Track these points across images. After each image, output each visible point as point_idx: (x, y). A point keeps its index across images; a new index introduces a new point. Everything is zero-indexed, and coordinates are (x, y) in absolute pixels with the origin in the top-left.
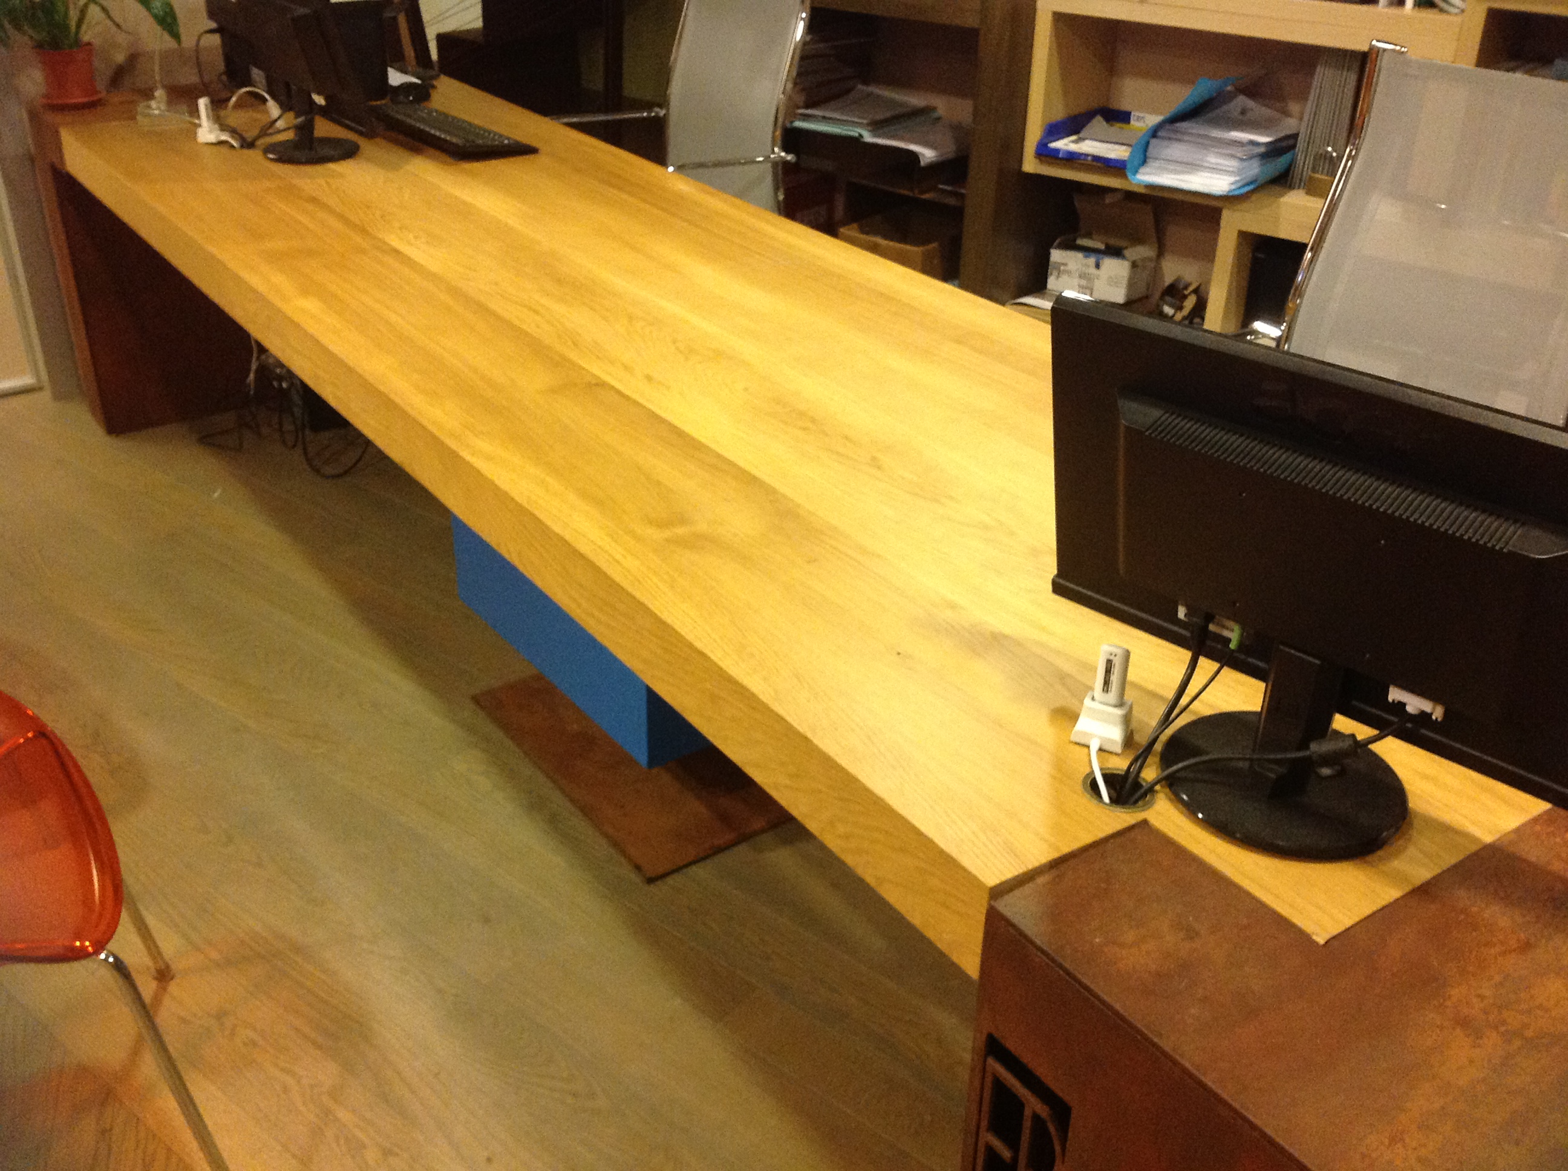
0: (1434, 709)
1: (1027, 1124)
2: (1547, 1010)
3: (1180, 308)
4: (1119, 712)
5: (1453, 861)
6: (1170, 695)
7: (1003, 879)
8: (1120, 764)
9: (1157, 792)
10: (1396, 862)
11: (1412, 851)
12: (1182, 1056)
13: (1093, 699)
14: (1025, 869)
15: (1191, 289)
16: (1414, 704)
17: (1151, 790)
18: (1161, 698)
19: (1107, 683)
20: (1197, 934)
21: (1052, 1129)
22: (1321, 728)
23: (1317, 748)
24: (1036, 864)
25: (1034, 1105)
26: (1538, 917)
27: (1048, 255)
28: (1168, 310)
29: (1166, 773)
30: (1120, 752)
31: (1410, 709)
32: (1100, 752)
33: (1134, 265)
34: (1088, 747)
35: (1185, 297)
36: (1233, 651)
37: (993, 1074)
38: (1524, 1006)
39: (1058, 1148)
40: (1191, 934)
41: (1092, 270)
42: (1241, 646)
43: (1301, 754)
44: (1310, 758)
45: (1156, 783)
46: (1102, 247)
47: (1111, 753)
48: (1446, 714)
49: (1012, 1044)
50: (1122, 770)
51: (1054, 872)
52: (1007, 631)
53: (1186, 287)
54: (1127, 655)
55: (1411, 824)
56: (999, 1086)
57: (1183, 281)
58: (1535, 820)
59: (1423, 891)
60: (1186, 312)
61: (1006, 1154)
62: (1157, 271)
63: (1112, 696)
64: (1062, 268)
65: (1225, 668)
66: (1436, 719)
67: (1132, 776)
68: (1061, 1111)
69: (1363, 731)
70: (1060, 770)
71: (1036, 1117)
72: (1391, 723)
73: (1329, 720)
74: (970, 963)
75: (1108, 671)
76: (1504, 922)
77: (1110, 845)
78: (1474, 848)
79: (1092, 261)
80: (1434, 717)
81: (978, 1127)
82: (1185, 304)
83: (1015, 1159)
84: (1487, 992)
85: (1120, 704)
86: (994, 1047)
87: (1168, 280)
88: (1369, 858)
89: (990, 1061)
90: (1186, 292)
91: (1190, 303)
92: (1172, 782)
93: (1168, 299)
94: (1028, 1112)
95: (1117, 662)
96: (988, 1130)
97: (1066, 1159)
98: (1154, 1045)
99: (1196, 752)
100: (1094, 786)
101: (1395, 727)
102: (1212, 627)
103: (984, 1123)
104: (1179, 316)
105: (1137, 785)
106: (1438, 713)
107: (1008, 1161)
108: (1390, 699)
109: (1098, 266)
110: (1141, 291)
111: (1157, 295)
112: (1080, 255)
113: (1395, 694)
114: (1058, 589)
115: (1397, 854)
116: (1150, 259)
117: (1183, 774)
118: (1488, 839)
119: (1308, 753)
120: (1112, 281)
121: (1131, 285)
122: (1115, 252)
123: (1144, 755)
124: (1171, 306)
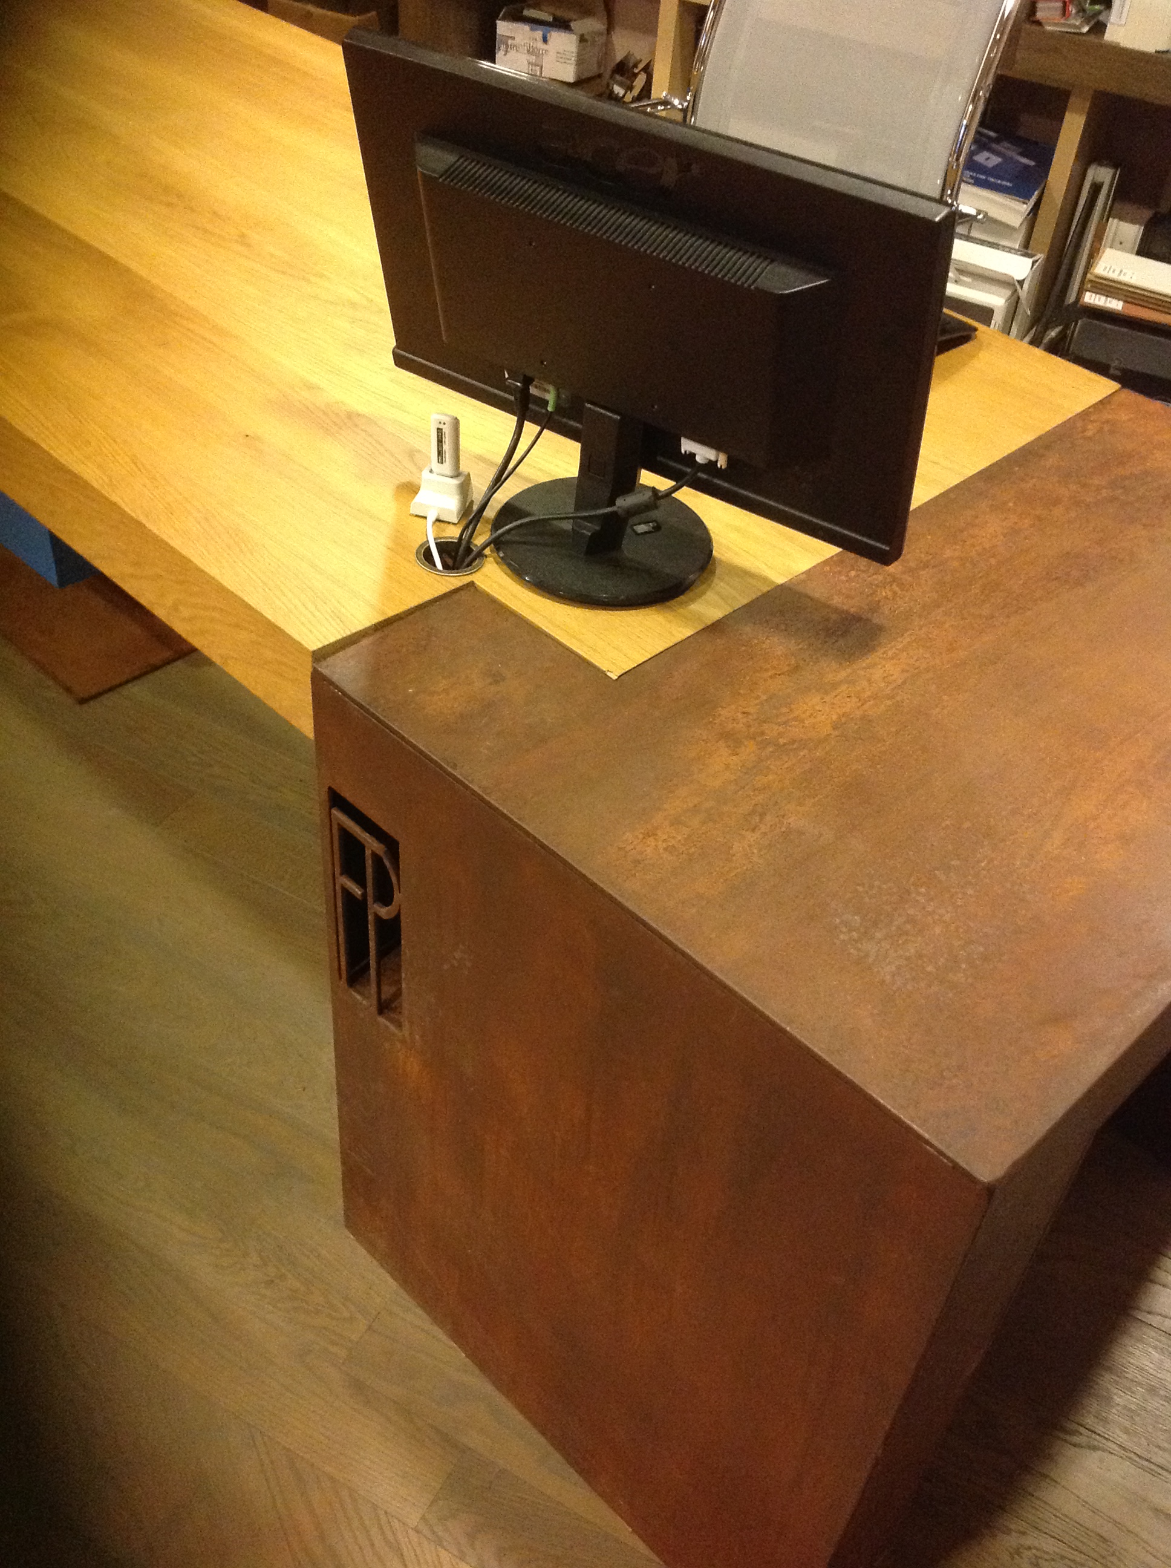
0: (717, 456)
1: (369, 862)
2: (802, 721)
3: (630, 88)
4: (455, 482)
5: (745, 601)
6: (500, 460)
7: (326, 643)
8: (453, 533)
9: (486, 556)
10: (692, 606)
11: (710, 595)
12: (472, 782)
13: (431, 471)
14: (349, 633)
15: (641, 66)
16: (703, 454)
17: (480, 555)
18: (492, 464)
19: (440, 453)
20: (504, 679)
21: (387, 863)
22: (629, 484)
23: (624, 502)
24: (360, 627)
25: (372, 845)
26: (810, 645)
27: (494, 27)
28: (618, 90)
29: (494, 536)
30: (456, 522)
31: (698, 459)
32: (438, 523)
33: (582, 39)
34: (425, 518)
35: (635, 75)
36: (551, 412)
37: (339, 824)
38: (783, 719)
39: (394, 879)
40: (497, 679)
41: (540, 45)
42: (558, 407)
43: (609, 510)
44: (614, 513)
45: (484, 548)
46: (551, 19)
47: (449, 523)
48: (730, 460)
49: (347, 794)
50: (456, 538)
51: (379, 635)
52: (361, 409)
53: (635, 66)
54: (456, 423)
55: (713, 572)
56: (345, 835)
57: (633, 57)
58: (826, 562)
59: (715, 628)
60: (636, 92)
61: (358, 891)
62: (608, 45)
63: (447, 467)
64: (510, 42)
65: (545, 431)
66: (721, 466)
67: (464, 543)
68: (392, 845)
69: (663, 484)
70: (397, 542)
71: (374, 855)
72: (684, 474)
73: (635, 477)
74: (306, 725)
75: (440, 441)
76: (780, 650)
77: (432, 608)
78: (765, 589)
79: (539, 34)
80: (719, 466)
81: (334, 875)
82: (634, 84)
83: (365, 895)
84: (751, 710)
85: (457, 474)
86: (336, 800)
87: (619, 56)
88: (672, 603)
89: (334, 811)
90: (636, 71)
91: (639, 82)
92: (497, 543)
93: (618, 77)
94: (368, 853)
95: (447, 430)
96: (342, 874)
97: (401, 889)
98: (450, 774)
99: (522, 514)
100: (427, 556)
101: (687, 477)
102: (533, 391)
103: (338, 870)
104: (629, 98)
105: (469, 550)
106: (722, 462)
107: (359, 898)
108: (683, 452)
109: (545, 40)
110: (593, 70)
111: (607, 75)
112: (526, 28)
113: (687, 446)
114: (400, 361)
115: (693, 600)
116: (601, 34)
117: (508, 537)
118: (780, 580)
119: (614, 509)
120: (561, 57)
121: (580, 62)
122: (563, 25)
123: (476, 519)
124: (621, 85)
